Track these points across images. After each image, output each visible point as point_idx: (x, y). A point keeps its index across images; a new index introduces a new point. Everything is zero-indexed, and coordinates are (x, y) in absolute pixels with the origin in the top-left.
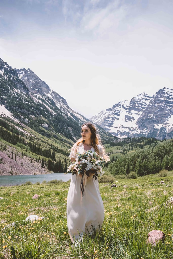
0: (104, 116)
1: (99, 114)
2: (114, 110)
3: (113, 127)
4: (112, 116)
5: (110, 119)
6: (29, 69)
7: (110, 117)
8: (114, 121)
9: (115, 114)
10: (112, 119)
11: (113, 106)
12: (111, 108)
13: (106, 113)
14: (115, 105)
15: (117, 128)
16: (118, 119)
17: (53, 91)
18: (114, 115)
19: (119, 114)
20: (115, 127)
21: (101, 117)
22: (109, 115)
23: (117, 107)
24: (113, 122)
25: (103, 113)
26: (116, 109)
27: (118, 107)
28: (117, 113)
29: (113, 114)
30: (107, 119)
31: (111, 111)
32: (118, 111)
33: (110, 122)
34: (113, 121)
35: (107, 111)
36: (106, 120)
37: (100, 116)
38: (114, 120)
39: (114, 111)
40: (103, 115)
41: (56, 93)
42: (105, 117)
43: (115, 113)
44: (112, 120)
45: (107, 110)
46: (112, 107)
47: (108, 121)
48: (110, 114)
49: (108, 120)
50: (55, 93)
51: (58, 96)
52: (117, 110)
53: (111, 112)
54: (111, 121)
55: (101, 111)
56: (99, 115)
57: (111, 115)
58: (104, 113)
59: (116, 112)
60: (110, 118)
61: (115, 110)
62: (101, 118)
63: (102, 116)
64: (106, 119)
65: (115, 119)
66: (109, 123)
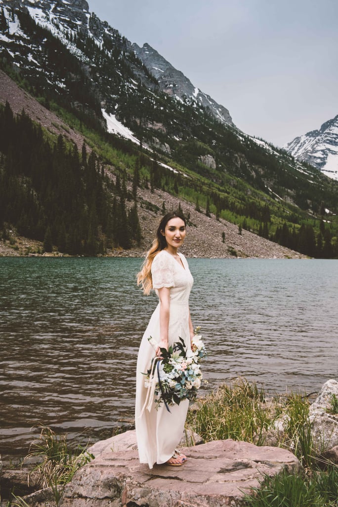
0: (303, 148)
1: (289, 144)
2: (326, 133)
3: (327, 171)
4: (322, 147)
5: (319, 154)
6: (146, 45)
7: (319, 149)
8: (326, 158)
9: (327, 143)
10: (322, 153)
11: (322, 126)
12: (317, 131)
13: (305, 143)
14: (328, 122)
15: (334, 173)
16: (335, 154)
17: (200, 91)
18: (325, 144)
19: (336, 141)
20: (329, 171)
21: (295, 150)
22: (316, 145)
23: (332, 128)
24: (326, 161)
25: (298, 143)
26: (331, 132)
27: (335, 126)
28: (334, 139)
29: (325, 142)
30: (312, 153)
31: (319, 137)
32: (334, 136)
33: (319, 161)
34: (324, 157)
35: (308, 137)
36: (311, 156)
37: (293, 149)
38: (327, 155)
39: (326, 137)
40: (300, 146)
41: (208, 96)
42: (305, 149)
43: (328, 140)
44: (322, 156)
45: (308, 135)
46: (319, 128)
47: (315, 157)
48: (317, 143)
49: (315, 155)
50: (204, 96)
51: (211, 103)
52: (333, 134)
53: (317, 138)
54: (319, 158)
55: (295, 137)
56: (290, 147)
57: (319, 144)
58: (302, 141)
59: (329, 138)
60: (319, 151)
61: (329, 134)
62: (296, 152)
63: (296, 148)
64: (309, 154)
65: (330, 154)
66: (316, 163)
